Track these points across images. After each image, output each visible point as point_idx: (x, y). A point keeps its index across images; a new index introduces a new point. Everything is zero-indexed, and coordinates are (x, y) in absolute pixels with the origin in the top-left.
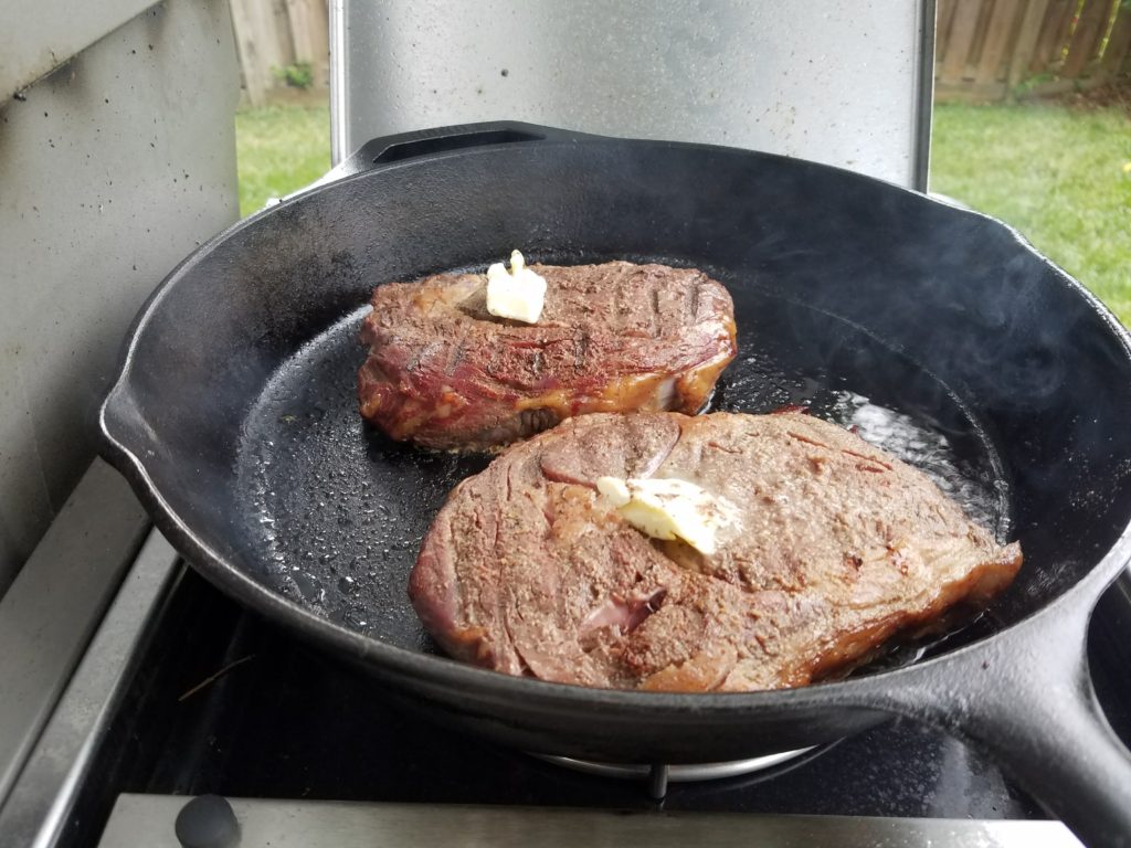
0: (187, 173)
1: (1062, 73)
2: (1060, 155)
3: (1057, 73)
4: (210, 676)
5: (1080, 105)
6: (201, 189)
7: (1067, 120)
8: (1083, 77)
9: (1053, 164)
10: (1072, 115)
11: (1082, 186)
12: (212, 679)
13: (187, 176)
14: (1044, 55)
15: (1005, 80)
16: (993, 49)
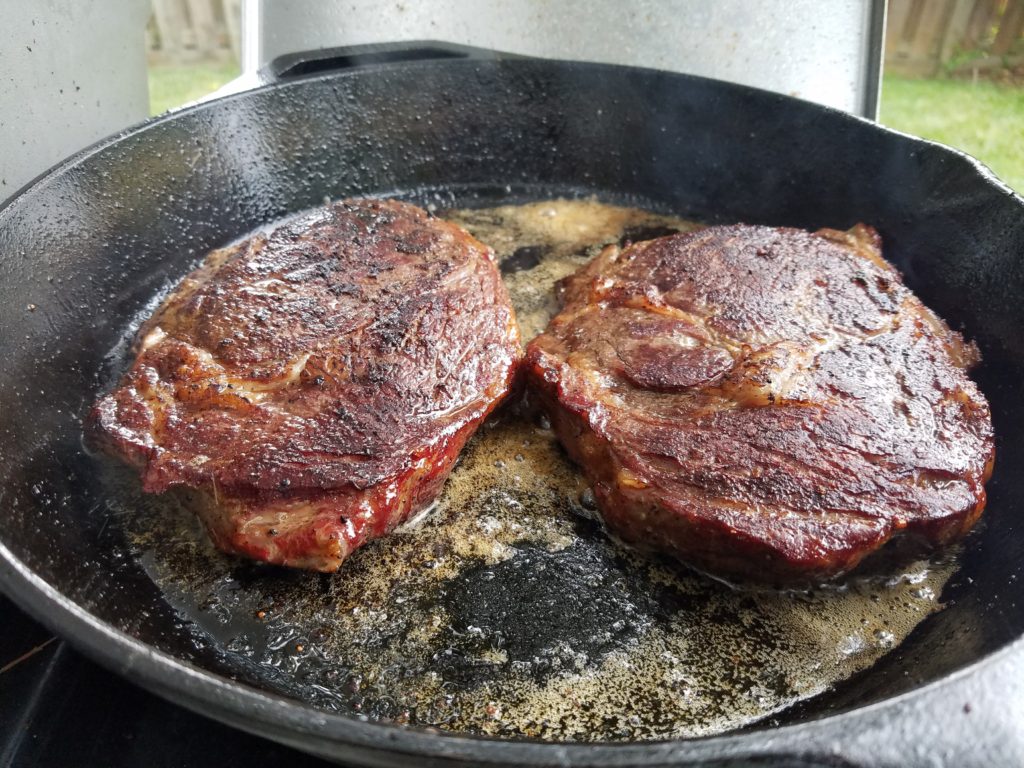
0: (77, 85)
1: (990, 51)
2: (986, 127)
3: (986, 50)
4: (38, 646)
5: (1006, 80)
6: (98, 105)
7: (994, 94)
8: (1011, 53)
9: (980, 134)
10: (1000, 90)
11: (1008, 156)
12: (40, 648)
13: (78, 88)
14: (975, 34)
15: (937, 56)
16: (927, 26)
